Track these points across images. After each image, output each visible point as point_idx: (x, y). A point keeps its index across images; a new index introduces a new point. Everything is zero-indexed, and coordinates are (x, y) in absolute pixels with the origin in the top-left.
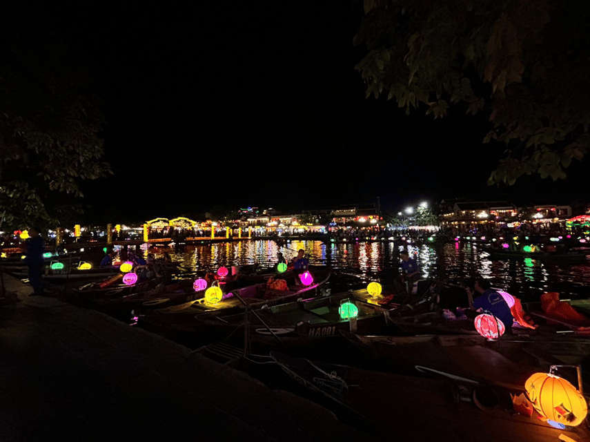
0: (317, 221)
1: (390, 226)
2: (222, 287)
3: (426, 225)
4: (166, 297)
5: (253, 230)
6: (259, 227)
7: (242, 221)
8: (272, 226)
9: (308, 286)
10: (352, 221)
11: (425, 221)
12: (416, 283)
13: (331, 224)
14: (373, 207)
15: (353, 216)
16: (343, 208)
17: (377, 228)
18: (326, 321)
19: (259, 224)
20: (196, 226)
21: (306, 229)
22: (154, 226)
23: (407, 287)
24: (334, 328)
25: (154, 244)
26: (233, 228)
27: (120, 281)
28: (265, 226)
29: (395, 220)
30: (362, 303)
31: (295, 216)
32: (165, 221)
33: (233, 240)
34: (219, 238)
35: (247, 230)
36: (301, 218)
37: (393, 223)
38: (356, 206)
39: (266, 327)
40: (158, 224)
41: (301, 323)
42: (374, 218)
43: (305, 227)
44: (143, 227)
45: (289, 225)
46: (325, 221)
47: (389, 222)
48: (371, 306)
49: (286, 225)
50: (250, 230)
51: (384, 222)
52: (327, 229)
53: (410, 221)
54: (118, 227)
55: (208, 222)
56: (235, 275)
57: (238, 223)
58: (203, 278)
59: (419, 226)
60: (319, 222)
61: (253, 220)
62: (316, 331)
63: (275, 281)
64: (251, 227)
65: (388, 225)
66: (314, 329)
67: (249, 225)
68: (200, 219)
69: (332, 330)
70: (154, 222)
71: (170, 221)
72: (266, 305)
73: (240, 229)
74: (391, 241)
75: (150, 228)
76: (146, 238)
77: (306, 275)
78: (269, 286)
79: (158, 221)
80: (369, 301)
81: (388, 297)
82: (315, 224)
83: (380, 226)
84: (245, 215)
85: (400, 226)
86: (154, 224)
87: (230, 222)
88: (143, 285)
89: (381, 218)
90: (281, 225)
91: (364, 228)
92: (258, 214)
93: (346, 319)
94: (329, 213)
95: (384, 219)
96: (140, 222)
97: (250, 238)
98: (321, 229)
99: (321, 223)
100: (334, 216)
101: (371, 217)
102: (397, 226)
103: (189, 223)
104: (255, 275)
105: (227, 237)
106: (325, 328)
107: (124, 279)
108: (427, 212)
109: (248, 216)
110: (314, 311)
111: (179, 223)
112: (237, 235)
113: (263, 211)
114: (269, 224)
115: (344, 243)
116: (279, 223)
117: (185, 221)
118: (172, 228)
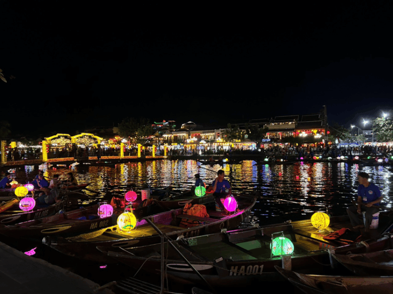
0: (246, 136)
1: (339, 142)
2: (135, 213)
3: (387, 141)
4: (67, 224)
5: (170, 147)
6: (176, 144)
7: (157, 137)
8: (191, 143)
9: (232, 213)
10: (291, 137)
11: (386, 136)
12: (377, 214)
13: (264, 140)
14: (318, 119)
15: (291, 130)
16: (278, 120)
17: (323, 145)
18: (254, 258)
19: (177, 140)
20: (103, 143)
21: (233, 146)
22: (55, 143)
23: (365, 219)
24: (262, 267)
25: (54, 164)
26: (146, 145)
27: (16, 207)
28: (184, 143)
29: (346, 134)
30: (304, 238)
31: (219, 131)
32: (66, 137)
33: (145, 159)
34: (130, 157)
35: (162, 147)
36: (227, 132)
37: (343, 138)
38: (296, 118)
39: (187, 263)
40: (58, 141)
41: (221, 259)
42: (318, 132)
43: (231, 143)
44: (41, 144)
45: (213, 141)
46: (256, 137)
47: (338, 137)
48: (316, 242)
49: (207, 142)
50: (165, 147)
51: (332, 137)
52: (258, 146)
53: (366, 136)
54: (13, 145)
55: (116, 138)
56: (145, 200)
57: (151, 140)
58: (109, 203)
59: (379, 141)
60: (249, 138)
61: (169, 136)
62: (239, 269)
63: (192, 206)
64: (166, 145)
65: (337, 142)
66: (237, 267)
67: (165, 141)
68: (107, 135)
69: (260, 269)
70: (54, 139)
71: (72, 137)
72: (182, 236)
73: (154, 146)
74: (341, 161)
75: (49, 146)
76: (45, 157)
77: (230, 199)
78: (186, 212)
79: (59, 137)
80: (313, 236)
81: (337, 231)
82: (243, 140)
83: (326, 142)
84: (160, 129)
85: (352, 142)
86: (54, 141)
87: (143, 137)
88: (42, 211)
89: (328, 133)
90: (203, 142)
91: (305, 145)
92: (175, 128)
93: (278, 256)
94: (261, 126)
95: (332, 134)
96: (38, 139)
97: (165, 157)
98: (252, 146)
99: (251, 139)
100: (267, 130)
101: (315, 131)
102: (348, 142)
103: (95, 139)
104: (168, 200)
105: (139, 155)
106: (251, 266)
107: (20, 204)
108: (390, 124)
109: (164, 130)
110: (241, 245)
111: (82, 140)
112: (151, 154)
113: (181, 125)
114: (188, 141)
115: (280, 163)
116: (200, 139)
117: (90, 137)
118: (74, 145)
